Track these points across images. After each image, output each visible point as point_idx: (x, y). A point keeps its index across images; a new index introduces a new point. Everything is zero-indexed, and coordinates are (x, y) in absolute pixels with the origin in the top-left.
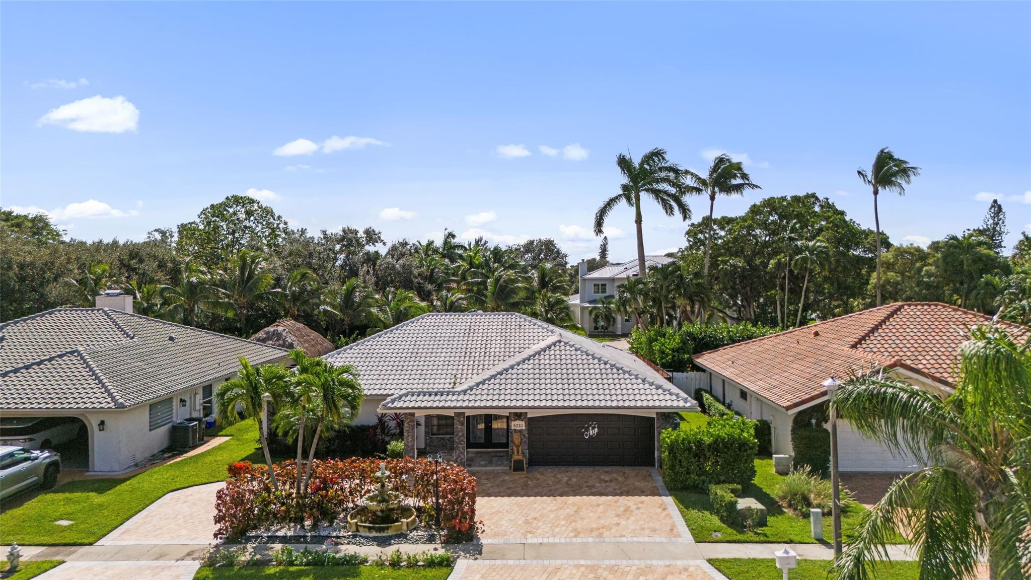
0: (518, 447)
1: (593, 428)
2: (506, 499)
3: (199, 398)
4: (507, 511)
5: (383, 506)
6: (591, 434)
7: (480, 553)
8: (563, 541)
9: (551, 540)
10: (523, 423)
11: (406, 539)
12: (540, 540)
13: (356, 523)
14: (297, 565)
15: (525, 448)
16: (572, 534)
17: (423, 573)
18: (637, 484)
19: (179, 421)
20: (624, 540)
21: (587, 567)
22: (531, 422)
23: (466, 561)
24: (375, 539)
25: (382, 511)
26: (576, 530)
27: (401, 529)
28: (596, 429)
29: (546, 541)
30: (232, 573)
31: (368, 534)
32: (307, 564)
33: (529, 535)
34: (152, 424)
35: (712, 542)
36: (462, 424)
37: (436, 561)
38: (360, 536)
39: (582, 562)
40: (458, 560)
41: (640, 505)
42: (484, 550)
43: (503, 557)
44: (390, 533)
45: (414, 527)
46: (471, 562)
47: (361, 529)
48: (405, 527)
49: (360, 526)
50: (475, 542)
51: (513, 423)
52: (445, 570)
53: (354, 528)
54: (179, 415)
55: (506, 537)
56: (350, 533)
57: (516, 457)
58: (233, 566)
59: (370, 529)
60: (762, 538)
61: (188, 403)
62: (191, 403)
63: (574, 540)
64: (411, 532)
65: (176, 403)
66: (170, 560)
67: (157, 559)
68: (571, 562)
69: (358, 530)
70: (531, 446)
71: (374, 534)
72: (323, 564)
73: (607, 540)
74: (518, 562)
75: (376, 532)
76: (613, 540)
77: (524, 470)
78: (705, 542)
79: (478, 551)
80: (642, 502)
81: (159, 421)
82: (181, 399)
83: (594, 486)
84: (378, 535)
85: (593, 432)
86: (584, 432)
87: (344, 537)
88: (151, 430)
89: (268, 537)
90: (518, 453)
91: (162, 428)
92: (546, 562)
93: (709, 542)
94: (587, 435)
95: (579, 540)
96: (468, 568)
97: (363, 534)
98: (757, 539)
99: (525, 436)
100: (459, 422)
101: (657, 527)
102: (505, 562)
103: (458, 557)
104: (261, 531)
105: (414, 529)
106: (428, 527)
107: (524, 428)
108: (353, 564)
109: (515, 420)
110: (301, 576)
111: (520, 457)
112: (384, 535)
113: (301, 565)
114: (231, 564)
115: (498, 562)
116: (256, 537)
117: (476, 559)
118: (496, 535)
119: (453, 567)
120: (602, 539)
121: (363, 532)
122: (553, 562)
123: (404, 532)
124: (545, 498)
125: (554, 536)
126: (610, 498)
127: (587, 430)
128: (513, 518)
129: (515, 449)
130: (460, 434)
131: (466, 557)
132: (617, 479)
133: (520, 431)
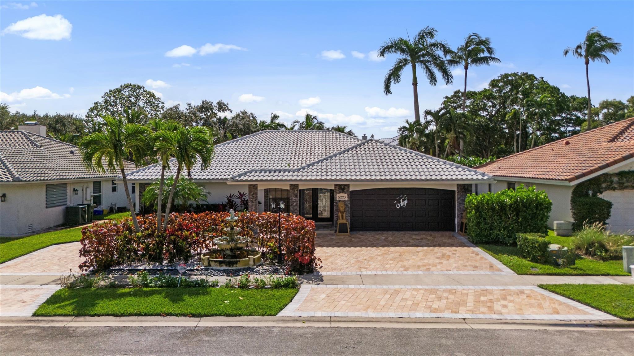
0: (342, 213)
1: (404, 200)
2: (336, 249)
3: (90, 191)
4: (339, 255)
5: (232, 244)
6: (402, 205)
7: (322, 280)
8: (395, 273)
9: (384, 273)
10: (346, 195)
11: (253, 272)
12: (374, 273)
13: (208, 259)
14: (151, 287)
15: (347, 215)
16: (402, 269)
17: (270, 292)
18: (445, 241)
19: (72, 205)
20: (451, 272)
21: (426, 290)
22: (352, 194)
23: (310, 285)
24: (224, 271)
25: (231, 250)
26: (404, 266)
27: (249, 264)
28: (406, 201)
29: (379, 273)
30: (89, 292)
31: (219, 268)
32: (161, 286)
33: (363, 270)
34: (48, 203)
35: (534, 275)
36: (296, 196)
37: (282, 284)
38: (212, 269)
39: (419, 287)
40: (302, 285)
41: (454, 252)
42: (324, 279)
43: (343, 283)
44: (238, 266)
45: (259, 264)
46: (314, 286)
47: (212, 264)
48: (251, 263)
49: (212, 261)
50: (315, 273)
51: (338, 195)
52: (291, 290)
53: (206, 263)
54: (72, 200)
55: (342, 271)
56: (203, 267)
57: (341, 221)
58: (91, 287)
59: (220, 263)
60: (580, 272)
61: (80, 192)
62: (83, 193)
63: (405, 273)
64: (257, 267)
65: (69, 190)
66: (36, 284)
67: (24, 284)
68: (409, 287)
69: (210, 265)
70: (352, 215)
71: (224, 267)
72: (175, 286)
73: (435, 272)
74: (358, 286)
75: (226, 265)
76: (442, 273)
77: (347, 232)
78: (527, 274)
79: (320, 279)
80: (456, 251)
81: (55, 202)
82: (74, 189)
83: (409, 242)
84: (228, 268)
85: (404, 203)
86: (396, 203)
87: (197, 270)
88: (47, 207)
89: (129, 270)
90: (343, 218)
91: (57, 208)
92: (385, 287)
93: (531, 275)
94: (398, 206)
95: (409, 273)
96: (312, 290)
97: (214, 268)
98: (576, 272)
99: (347, 206)
100: (294, 194)
101: (477, 265)
102: (346, 286)
103: (302, 283)
104: (125, 266)
105: (260, 265)
106: (272, 264)
107: (347, 199)
108: (204, 286)
109: (340, 193)
110: (154, 294)
111: (344, 221)
112: (233, 268)
113: (156, 287)
114: (90, 286)
115: (340, 286)
116: (119, 270)
117: (319, 284)
118: (332, 269)
119: (298, 290)
120: (430, 272)
121: (214, 266)
122: (391, 287)
123: (251, 267)
124: (369, 248)
125: (386, 270)
126: (425, 248)
127: (399, 201)
128: (345, 259)
129: (340, 215)
130: (295, 204)
131: (309, 283)
132: (427, 238)
133: (344, 201)
